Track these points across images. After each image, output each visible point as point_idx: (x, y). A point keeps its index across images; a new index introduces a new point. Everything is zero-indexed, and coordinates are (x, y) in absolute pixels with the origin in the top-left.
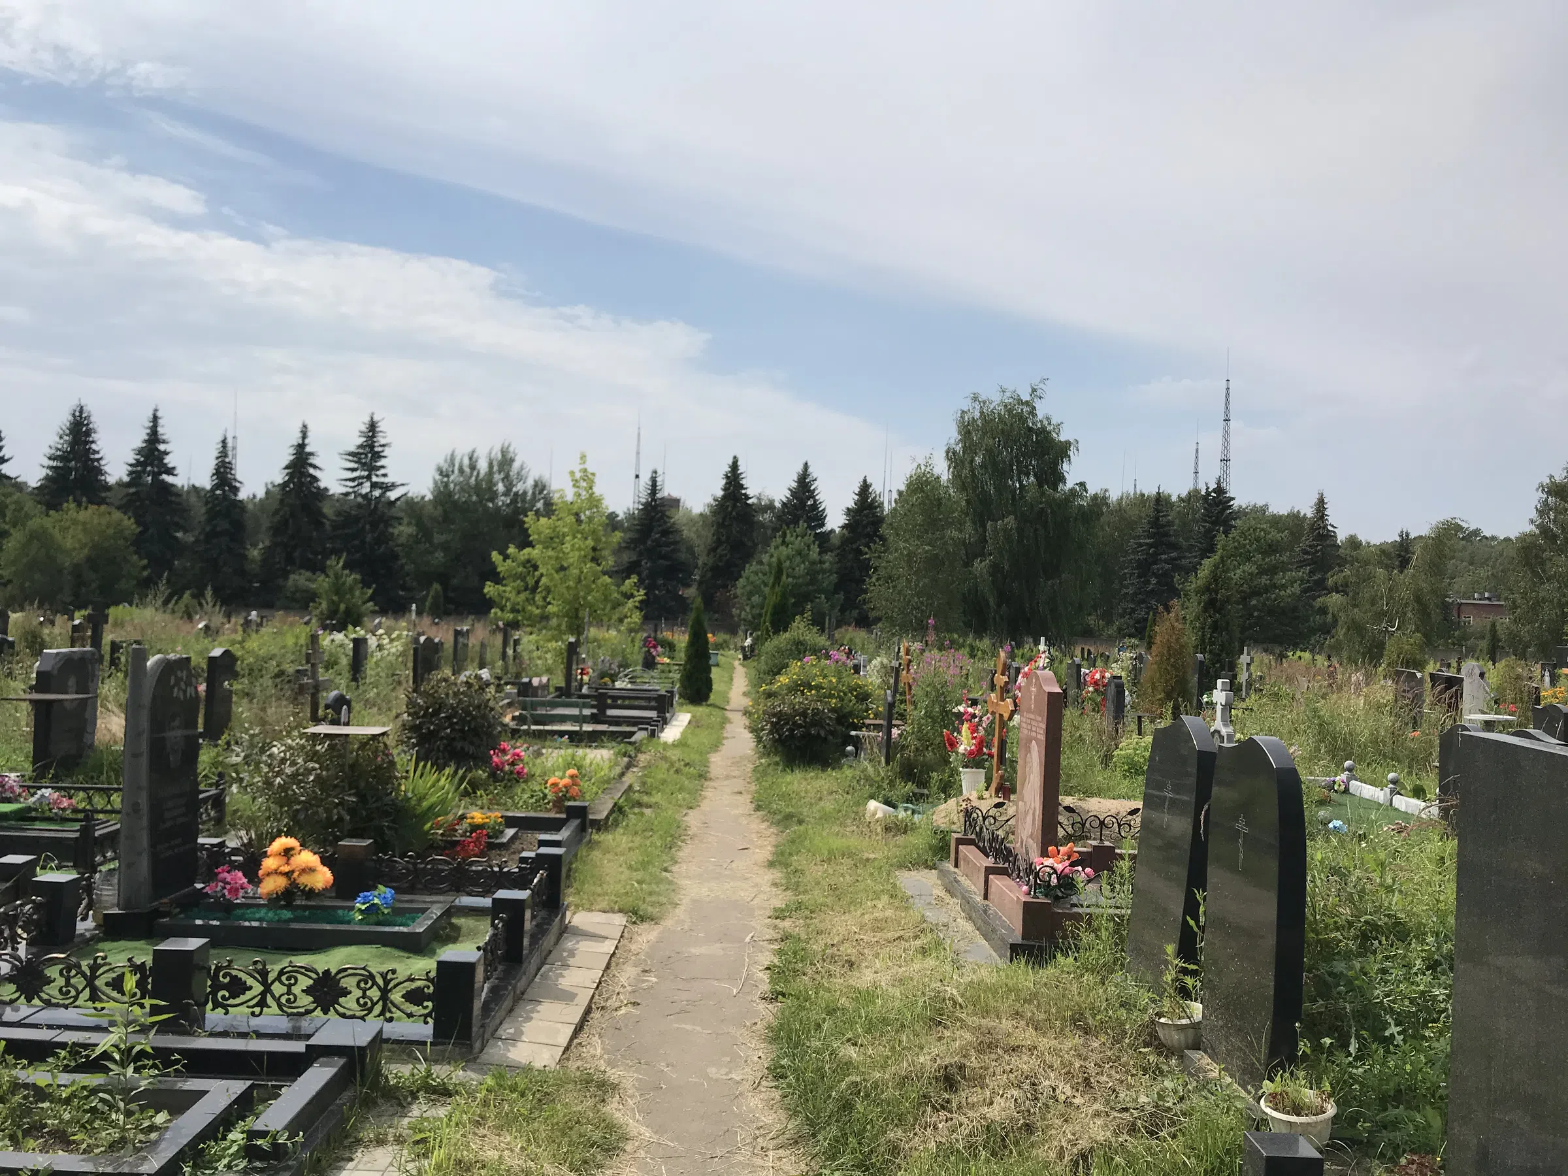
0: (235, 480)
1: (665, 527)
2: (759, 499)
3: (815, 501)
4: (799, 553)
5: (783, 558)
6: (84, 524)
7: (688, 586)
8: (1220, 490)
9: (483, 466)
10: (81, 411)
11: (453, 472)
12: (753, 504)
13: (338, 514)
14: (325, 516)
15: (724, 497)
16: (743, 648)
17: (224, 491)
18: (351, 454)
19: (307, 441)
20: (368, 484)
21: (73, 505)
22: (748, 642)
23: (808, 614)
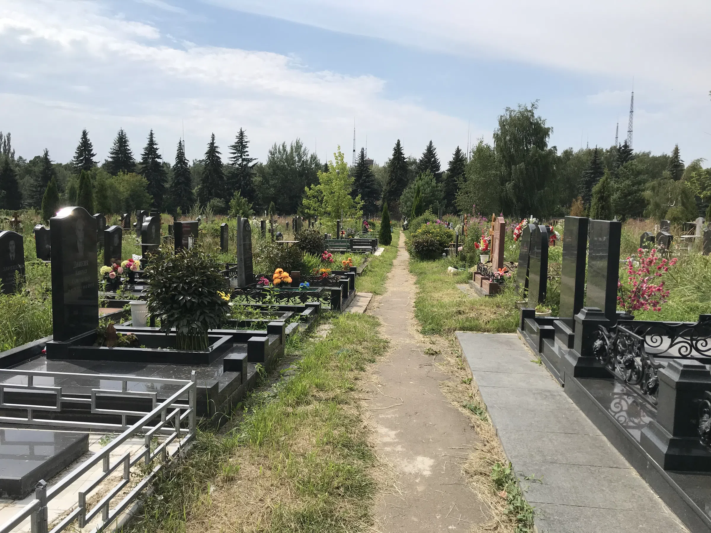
0: (185, 159)
1: (368, 174)
2: (409, 159)
3: (435, 159)
4: (427, 183)
5: (420, 186)
6: (127, 181)
7: (378, 200)
8: (626, 146)
9: (288, 149)
10: (122, 133)
11: (276, 153)
12: (407, 161)
13: (229, 173)
14: (223, 174)
15: (394, 159)
16: (403, 226)
17: (181, 164)
18: (232, 146)
19: (214, 141)
20: (241, 159)
21: (122, 173)
22: (406, 222)
23: (431, 209)
